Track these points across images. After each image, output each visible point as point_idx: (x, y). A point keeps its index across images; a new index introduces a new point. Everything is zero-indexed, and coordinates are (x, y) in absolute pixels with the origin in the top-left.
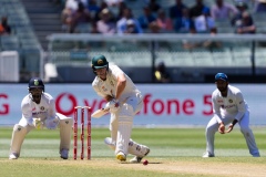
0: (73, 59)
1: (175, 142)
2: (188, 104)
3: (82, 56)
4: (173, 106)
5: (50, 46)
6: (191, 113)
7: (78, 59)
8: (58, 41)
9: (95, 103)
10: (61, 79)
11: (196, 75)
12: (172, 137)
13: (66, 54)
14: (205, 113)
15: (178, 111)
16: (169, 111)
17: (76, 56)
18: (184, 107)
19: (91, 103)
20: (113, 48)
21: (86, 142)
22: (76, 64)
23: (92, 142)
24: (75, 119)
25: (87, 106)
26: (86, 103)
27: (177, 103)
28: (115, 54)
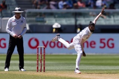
0: (37, 21)
2: (93, 43)
3: (41, 19)
5: (26, 15)
6: (94, 47)
7: (39, 21)
8: (30, 13)
9: (48, 42)
10: (31, 31)
13: (34, 19)
14: (101, 47)
15: (88, 47)
18: (91, 44)
19: (45, 43)
20: (56, 16)
21: (43, 62)
22: (39, 24)
23: (46, 62)
24: (38, 52)
25: (43, 47)
26: (43, 42)
27: (87, 42)
28: (58, 19)
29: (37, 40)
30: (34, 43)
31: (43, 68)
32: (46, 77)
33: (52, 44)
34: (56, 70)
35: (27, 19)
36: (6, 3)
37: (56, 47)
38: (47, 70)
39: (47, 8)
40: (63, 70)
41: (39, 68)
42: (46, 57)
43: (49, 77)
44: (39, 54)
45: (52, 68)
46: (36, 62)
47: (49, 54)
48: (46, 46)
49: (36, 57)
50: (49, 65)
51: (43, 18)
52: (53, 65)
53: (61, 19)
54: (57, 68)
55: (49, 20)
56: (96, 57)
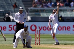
0: (36, 15)
1: (64, 39)
2: (69, 28)
3: (38, 14)
4: (64, 28)
5: (29, 11)
6: (69, 30)
7: (37, 15)
8: (31, 10)
9: (42, 27)
10: (32, 21)
11: (71, 19)
12: (64, 37)
13: (34, 13)
15: (66, 30)
16: (63, 30)
17: (36, 14)
18: (67, 28)
19: (41, 28)
20: (47, 12)
21: (39, 39)
22: (37, 16)
23: (41, 39)
24: (36, 33)
25: (39, 30)
26: (39, 27)
27: (65, 27)
28: (48, 13)
29: (35, 26)
30: (33, 28)
31: (39, 42)
32: (41, 48)
33: (45, 28)
34: (47, 44)
35: (29, 13)
36: (17, 4)
37: (47, 30)
38: (42, 44)
39: (42, 7)
40: (51, 44)
41: (37, 43)
42: (41, 36)
43: (42, 48)
44: (37, 34)
45: (44, 42)
46: (35, 39)
47: (43, 34)
48: (41, 29)
49: (35, 36)
50: (43, 41)
51: (39, 13)
52: (45, 41)
53: (50, 13)
54: (48, 42)
55: (43, 14)
56: (70, 36)
